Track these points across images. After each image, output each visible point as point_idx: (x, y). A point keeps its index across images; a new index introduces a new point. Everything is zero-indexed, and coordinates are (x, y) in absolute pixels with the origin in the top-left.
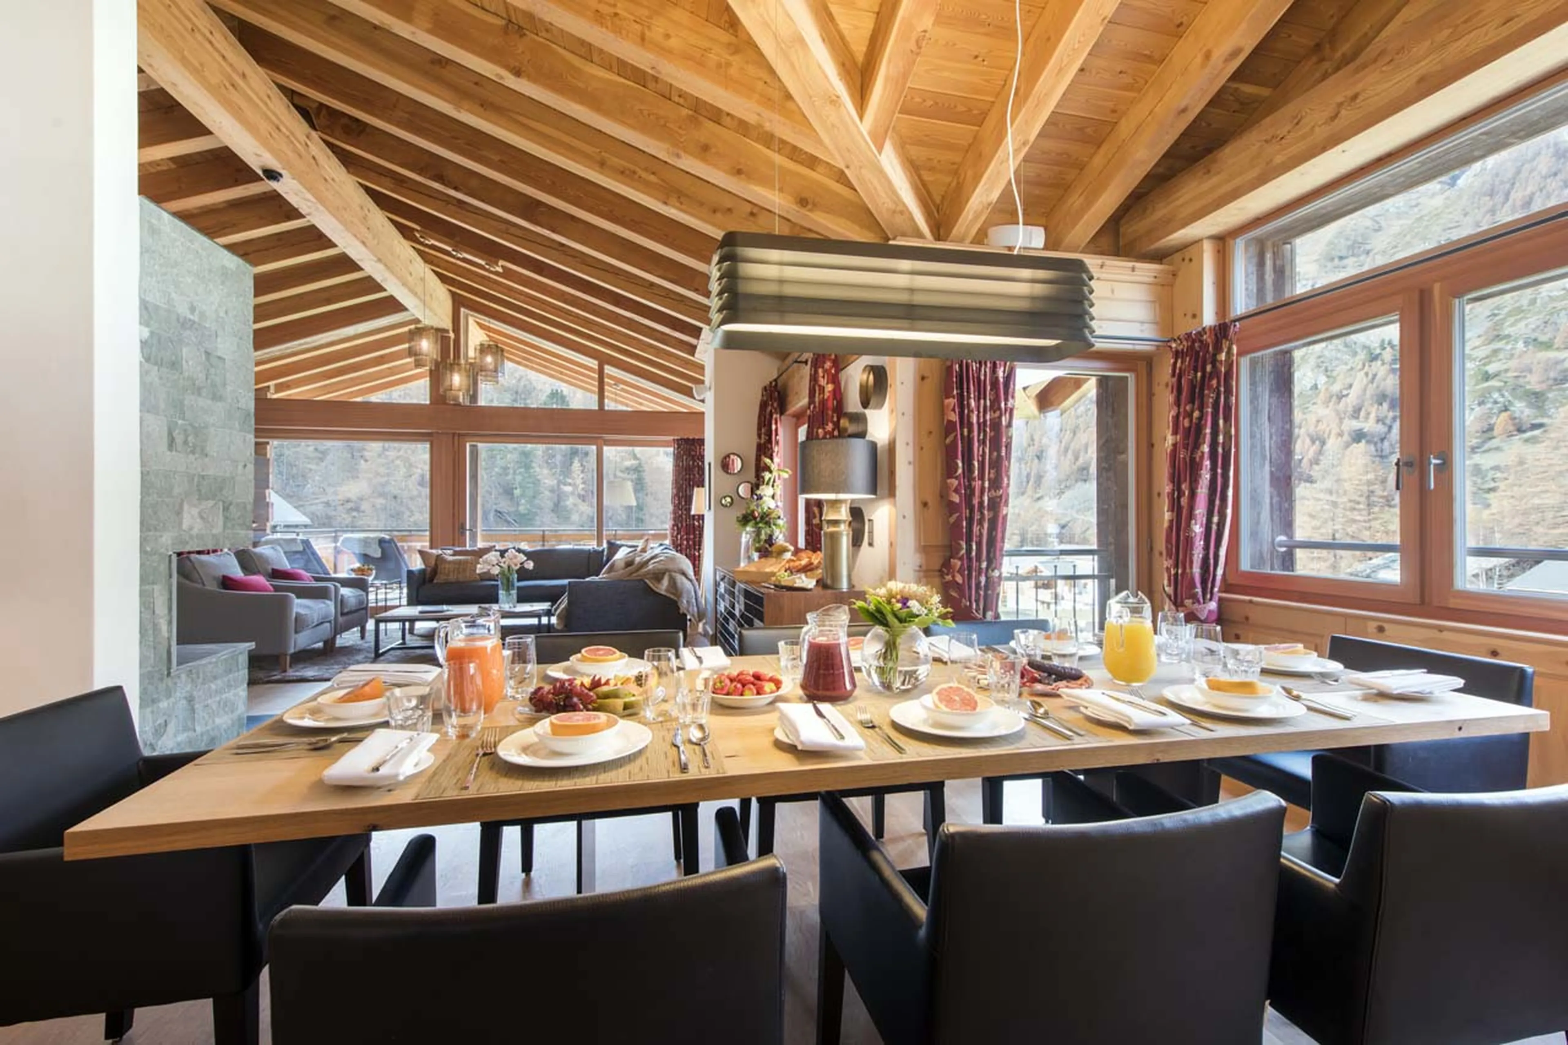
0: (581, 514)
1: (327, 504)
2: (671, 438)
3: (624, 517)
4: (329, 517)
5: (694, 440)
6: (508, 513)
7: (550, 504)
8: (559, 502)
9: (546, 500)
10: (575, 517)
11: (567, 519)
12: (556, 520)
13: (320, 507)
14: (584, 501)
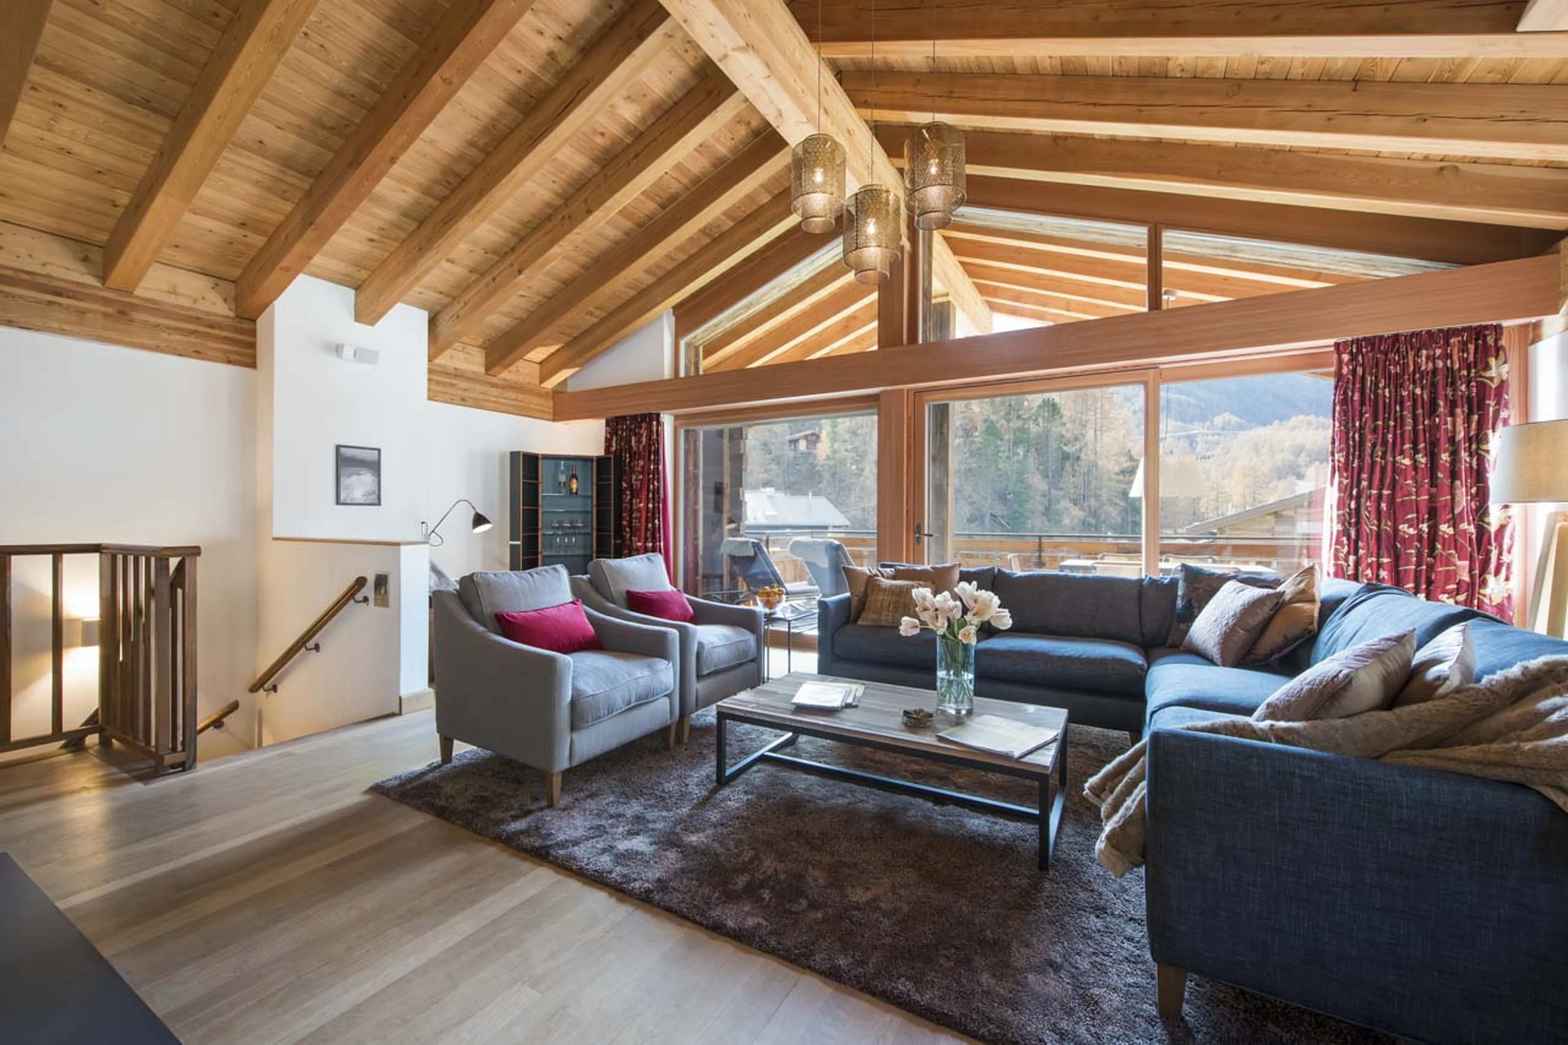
0: (1072, 518)
1: (864, 509)
2: (1332, 341)
3: (1119, 520)
4: (865, 520)
5: (1396, 338)
6: (1002, 517)
7: (1041, 508)
8: (1050, 505)
9: (1036, 505)
10: (1066, 521)
11: (1058, 522)
12: (1047, 523)
13: (859, 512)
14: (1075, 504)
